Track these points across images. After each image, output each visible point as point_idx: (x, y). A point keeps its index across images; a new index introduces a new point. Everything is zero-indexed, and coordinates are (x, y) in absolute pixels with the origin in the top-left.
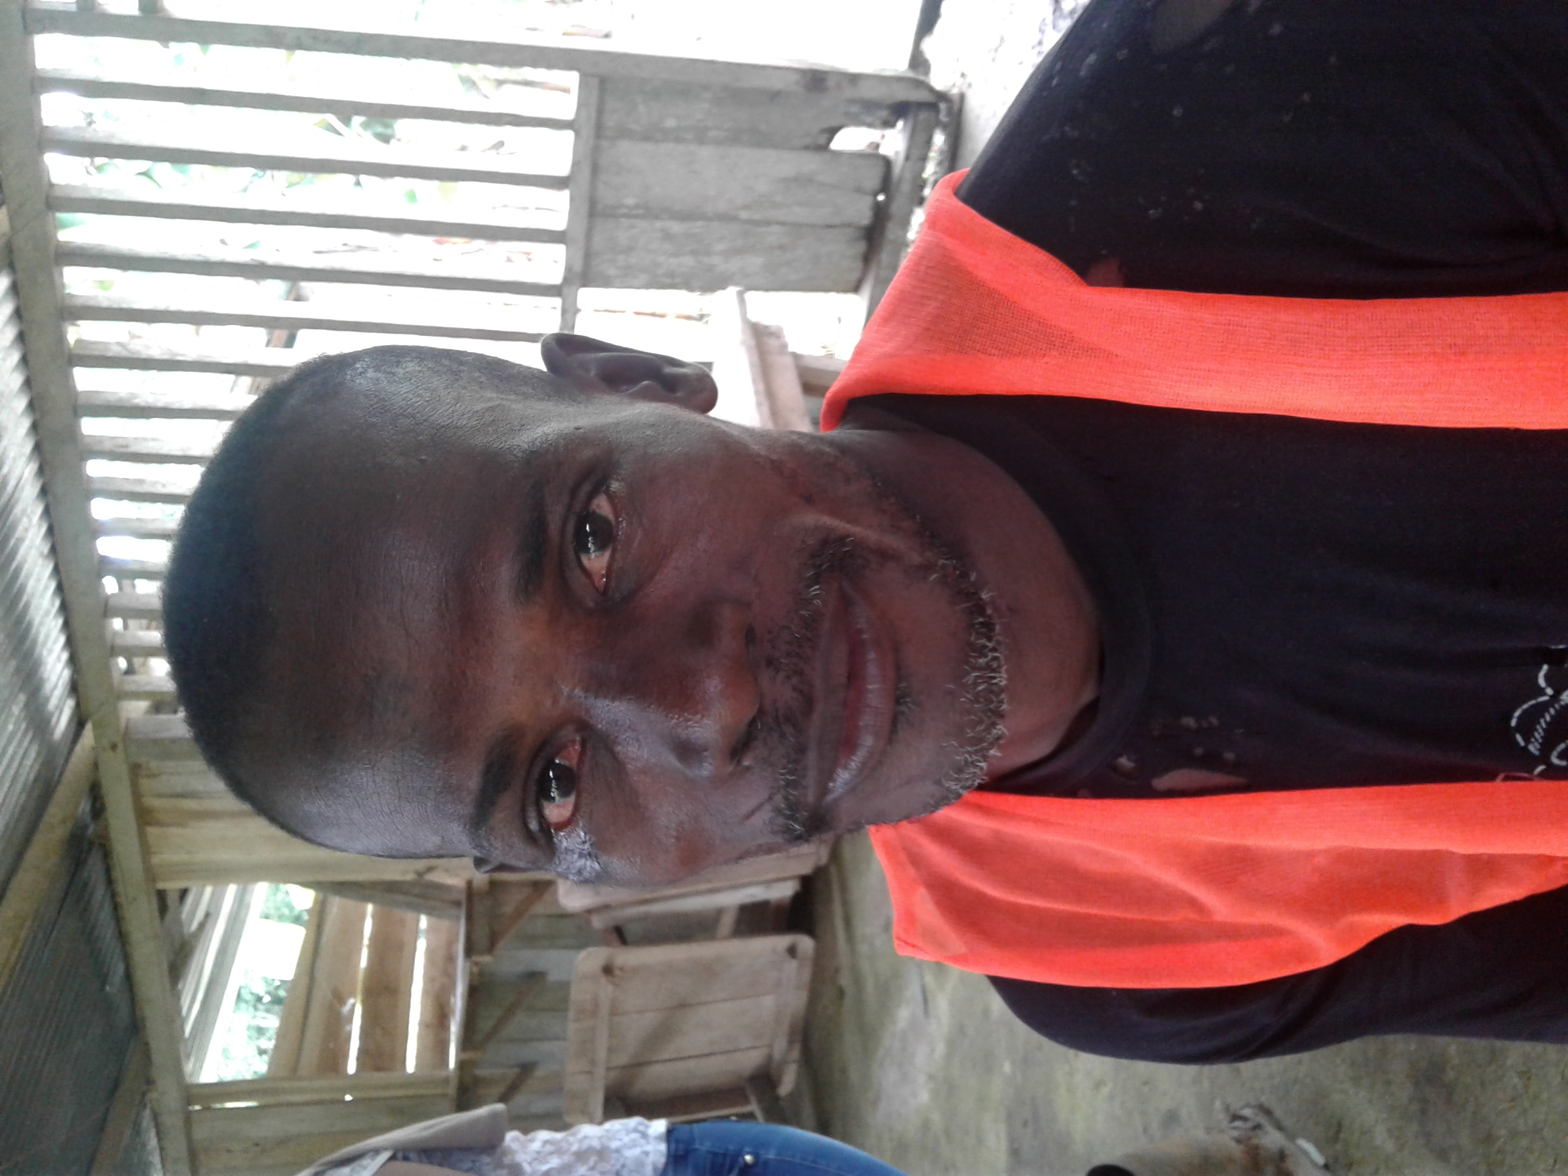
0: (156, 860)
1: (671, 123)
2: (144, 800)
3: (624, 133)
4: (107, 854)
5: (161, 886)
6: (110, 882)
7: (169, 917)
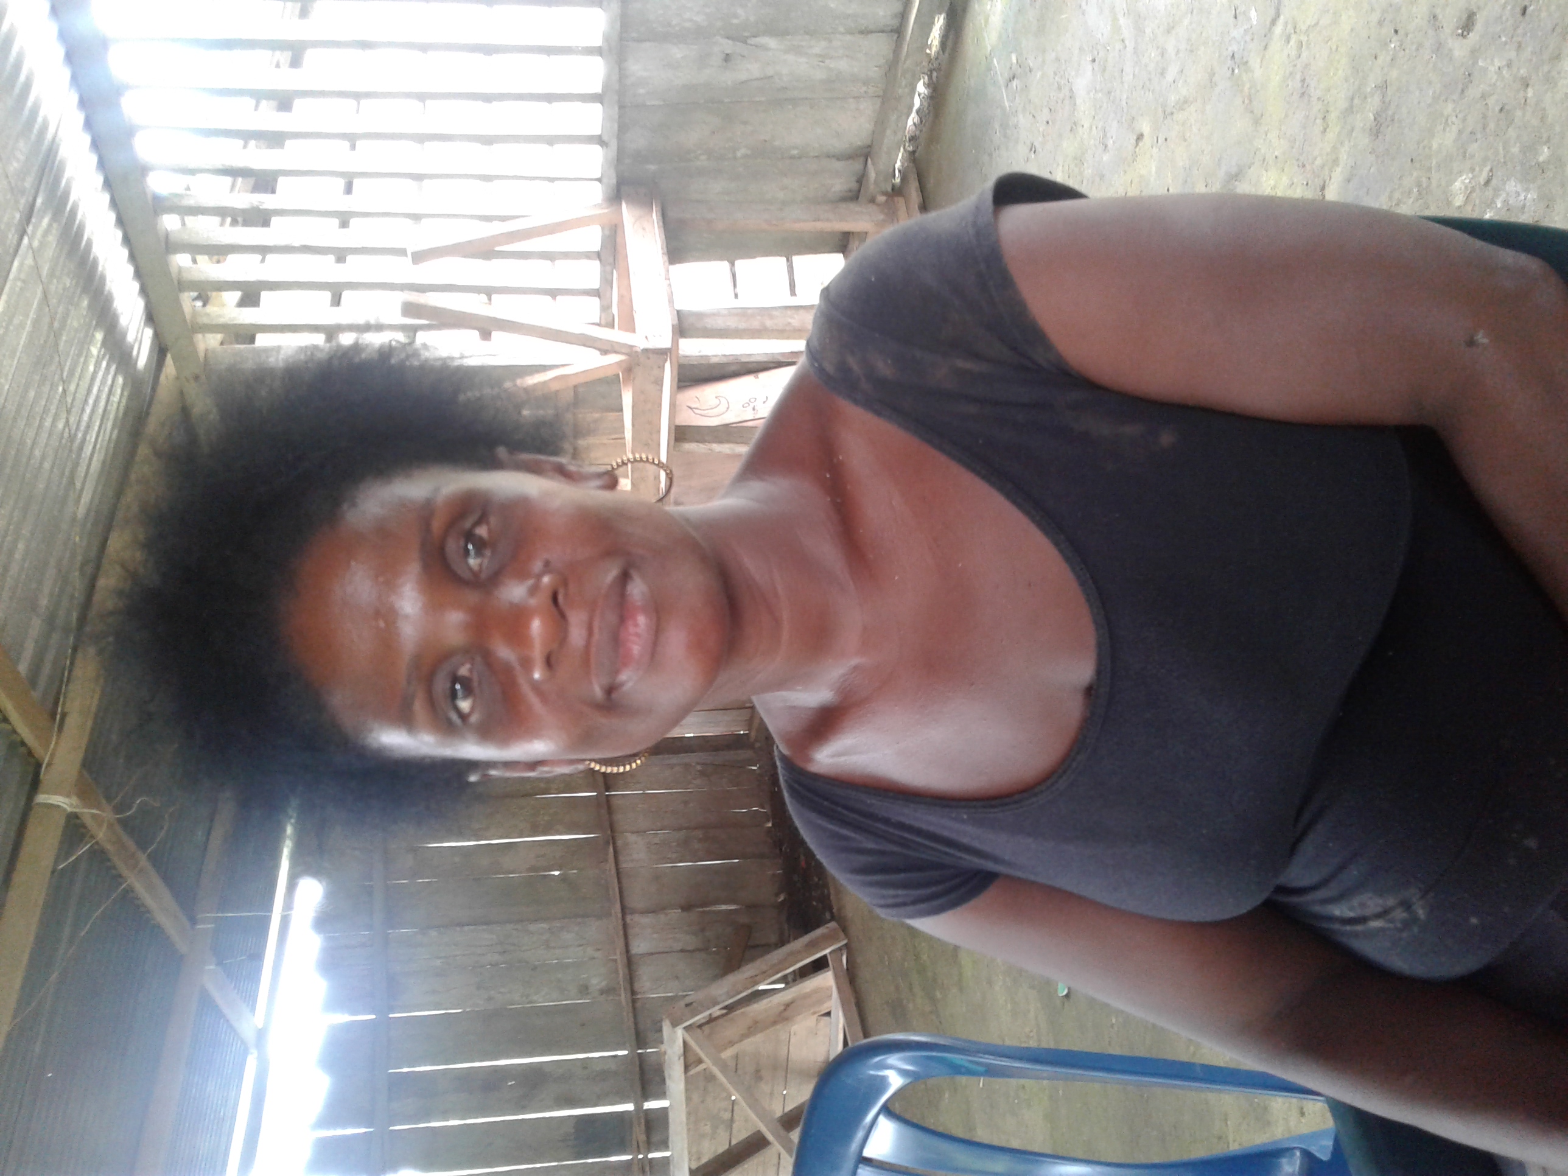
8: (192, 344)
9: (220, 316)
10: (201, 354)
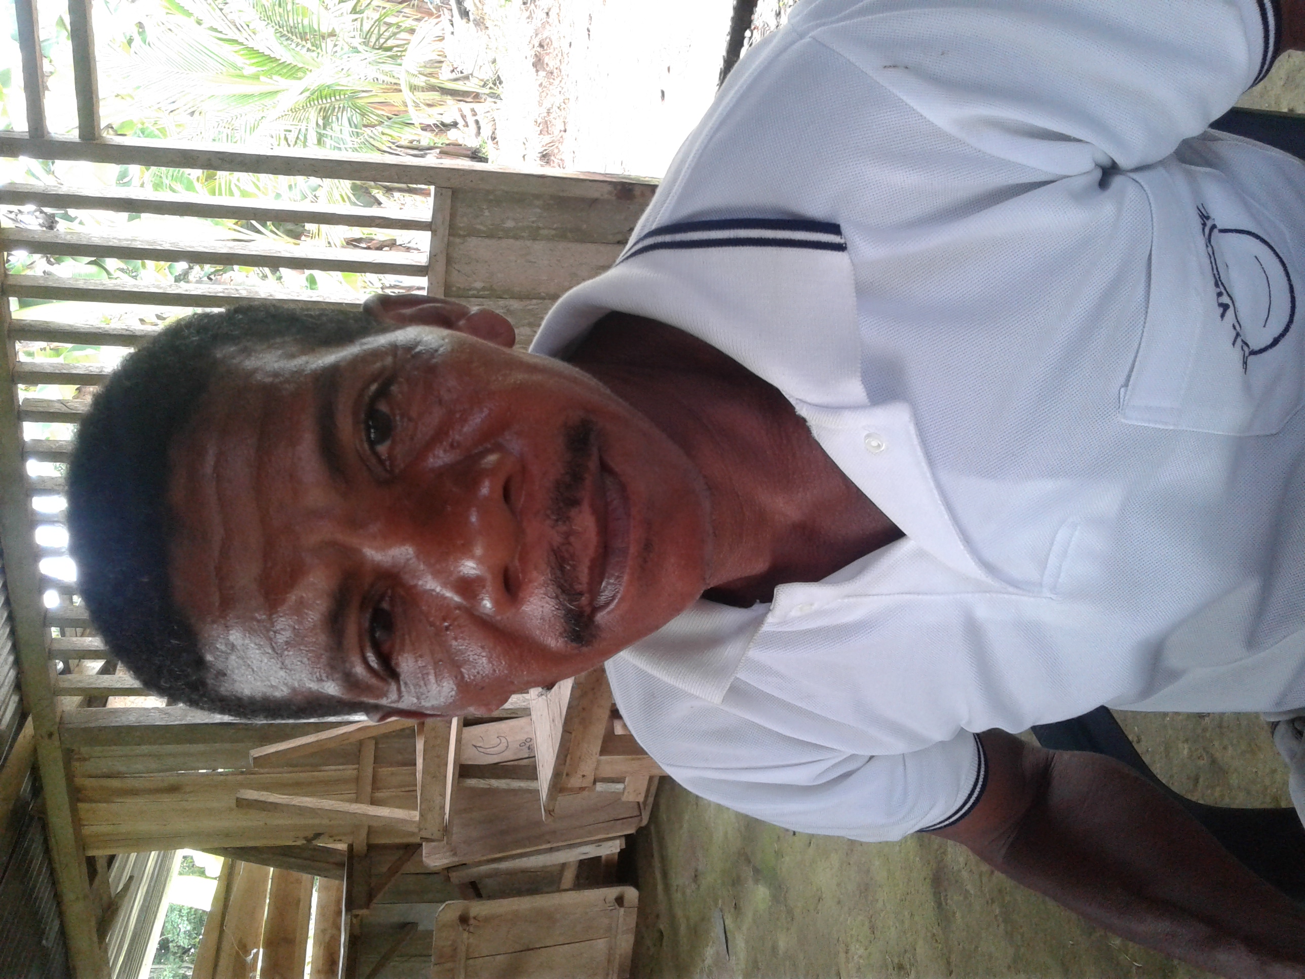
0: (86, 831)
1: (510, 224)
2: (76, 780)
3: (473, 232)
4: (44, 827)
5: (90, 853)
6: (47, 851)
7: (97, 882)
8: (52, 705)
9: (80, 681)
10: (58, 714)
